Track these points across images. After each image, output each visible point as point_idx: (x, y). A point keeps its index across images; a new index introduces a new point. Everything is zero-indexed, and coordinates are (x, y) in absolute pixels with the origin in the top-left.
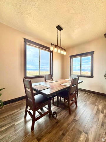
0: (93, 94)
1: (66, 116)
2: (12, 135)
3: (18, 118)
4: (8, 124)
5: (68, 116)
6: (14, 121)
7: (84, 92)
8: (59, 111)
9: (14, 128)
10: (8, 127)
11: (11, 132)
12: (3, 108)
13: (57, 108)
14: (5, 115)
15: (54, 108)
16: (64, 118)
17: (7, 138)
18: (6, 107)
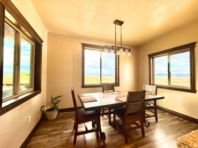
0: (195, 124)
1: (120, 143)
2: (57, 141)
3: (68, 128)
4: (58, 130)
5: (123, 144)
6: (64, 129)
7: (176, 117)
8: (113, 134)
9: (61, 135)
10: (58, 132)
11: (58, 138)
12: (61, 115)
13: (113, 129)
14: (60, 122)
15: (109, 129)
16: (115, 144)
17: (53, 142)
18: (64, 114)
